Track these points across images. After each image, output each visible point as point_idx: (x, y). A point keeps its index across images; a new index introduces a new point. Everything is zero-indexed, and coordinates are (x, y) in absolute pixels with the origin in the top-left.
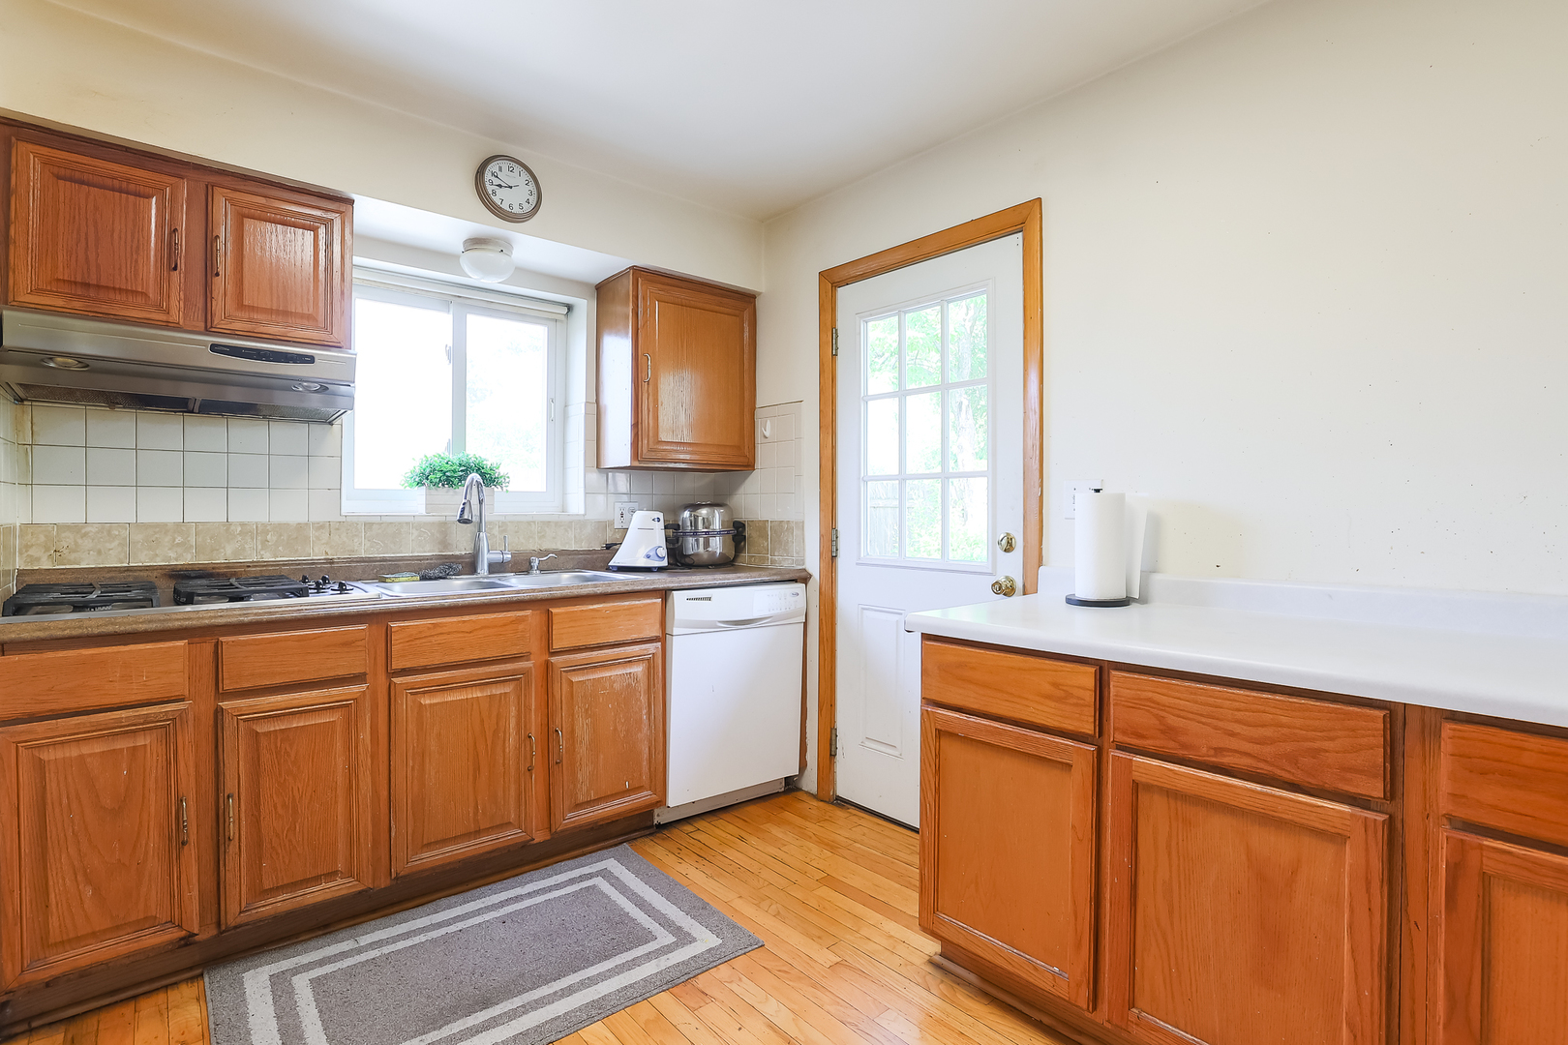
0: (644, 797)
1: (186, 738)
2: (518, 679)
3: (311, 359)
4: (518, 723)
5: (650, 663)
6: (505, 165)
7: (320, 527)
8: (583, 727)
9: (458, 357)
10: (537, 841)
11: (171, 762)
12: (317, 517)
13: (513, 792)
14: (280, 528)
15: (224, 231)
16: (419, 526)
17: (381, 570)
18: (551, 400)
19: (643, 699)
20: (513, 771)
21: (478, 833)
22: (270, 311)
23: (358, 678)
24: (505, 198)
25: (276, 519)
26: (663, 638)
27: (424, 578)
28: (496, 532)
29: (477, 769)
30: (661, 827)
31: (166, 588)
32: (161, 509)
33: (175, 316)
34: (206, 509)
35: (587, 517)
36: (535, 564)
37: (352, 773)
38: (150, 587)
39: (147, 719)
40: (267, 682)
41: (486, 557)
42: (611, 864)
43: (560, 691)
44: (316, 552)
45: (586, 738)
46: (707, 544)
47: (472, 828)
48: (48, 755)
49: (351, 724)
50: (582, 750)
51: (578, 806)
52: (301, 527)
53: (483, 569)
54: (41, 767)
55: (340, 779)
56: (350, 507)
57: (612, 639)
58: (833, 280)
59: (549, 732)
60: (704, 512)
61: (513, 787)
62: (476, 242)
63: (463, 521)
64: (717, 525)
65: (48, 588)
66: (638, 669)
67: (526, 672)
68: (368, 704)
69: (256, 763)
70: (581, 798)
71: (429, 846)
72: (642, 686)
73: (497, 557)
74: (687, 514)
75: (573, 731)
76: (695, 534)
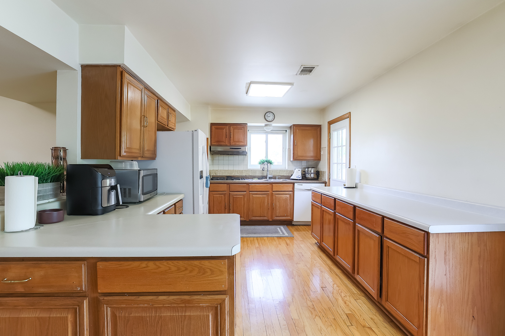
0: (289, 218)
1: (226, 196)
2: (267, 195)
3: (241, 148)
4: (267, 201)
5: (290, 195)
6: (269, 113)
7: (245, 171)
8: (278, 204)
9: (267, 142)
10: (270, 220)
11: (225, 199)
12: (245, 169)
13: (266, 212)
14: (240, 171)
15: (232, 131)
16: (259, 171)
17: (253, 177)
18: (283, 148)
19: (289, 201)
20: (266, 208)
21: (261, 217)
22: (237, 141)
23: (245, 191)
24: (269, 119)
25: (239, 169)
26: (293, 191)
27: (258, 179)
28: (271, 172)
29: (261, 207)
30: (293, 225)
31: (226, 178)
32: (226, 168)
33: (227, 144)
34: (231, 168)
35: (288, 170)
36: (277, 178)
37: (244, 204)
38: (224, 178)
39: (223, 193)
40: (235, 190)
41: (269, 176)
42: (282, 227)
43: (274, 197)
44: (244, 174)
45: (278, 206)
46: (310, 175)
47: (260, 216)
48: (214, 195)
49: (244, 197)
50: (278, 207)
51: (277, 216)
52: (242, 170)
53: (268, 178)
54: (214, 196)
55: (243, 205)
56: (249, 167)
57: (283, 190)
58: (330, 123)
59: (272, 204)
60: (310, 169)
61: (266, 211)
62: (266, 125)
63: (263, 170)
64: (312, 172)
65: (215, 178)
66: (288, 196)
67: (268, 194)
68: (246, 195)
69: (233, 200)
70: (277, 215)
71: (254, 217)
72: (289, 199)
73: (270, 176)
74: (307, 169)
75: (276, 204)
76: (307, 173)
